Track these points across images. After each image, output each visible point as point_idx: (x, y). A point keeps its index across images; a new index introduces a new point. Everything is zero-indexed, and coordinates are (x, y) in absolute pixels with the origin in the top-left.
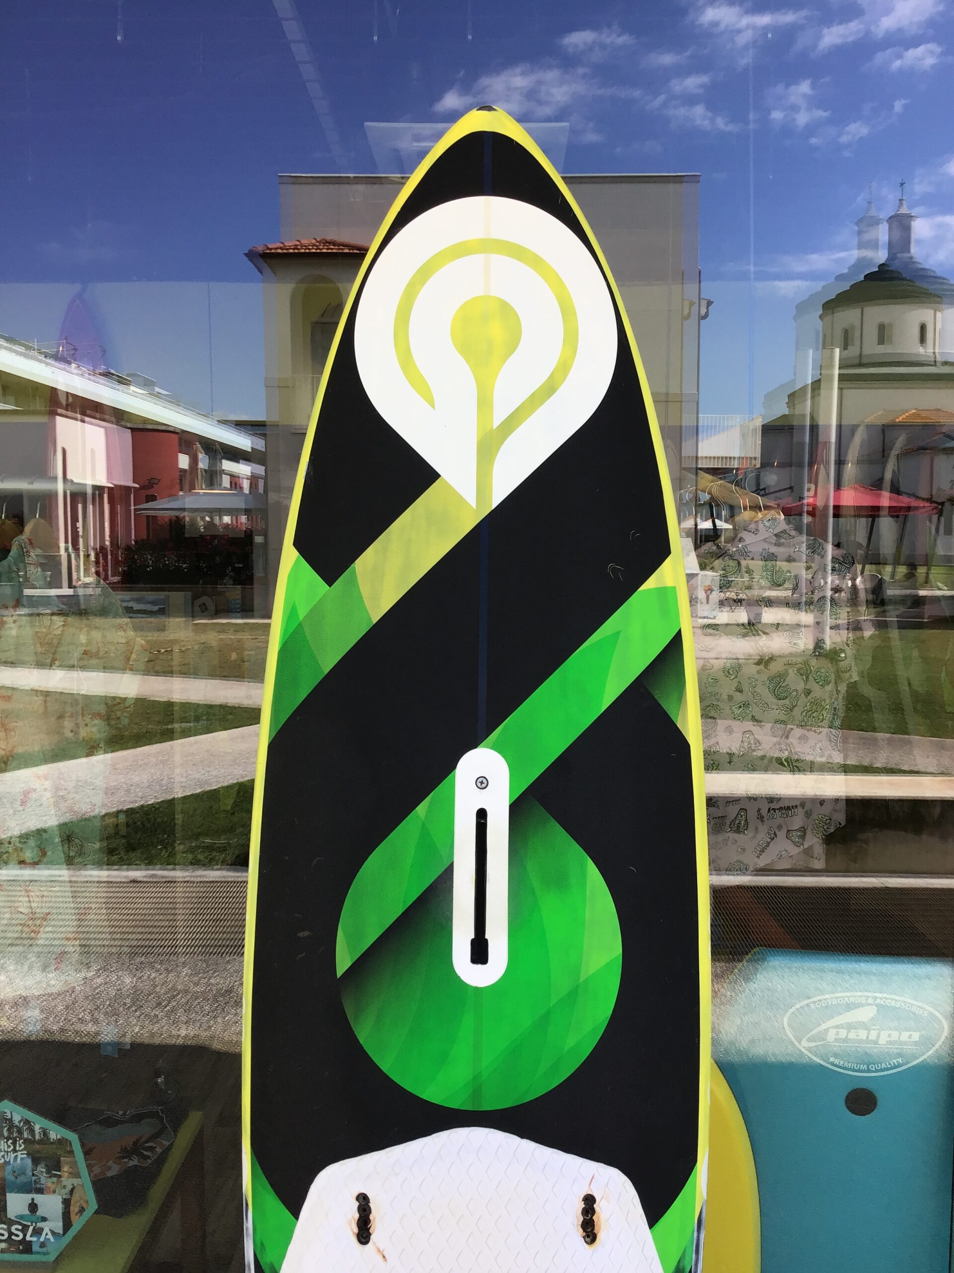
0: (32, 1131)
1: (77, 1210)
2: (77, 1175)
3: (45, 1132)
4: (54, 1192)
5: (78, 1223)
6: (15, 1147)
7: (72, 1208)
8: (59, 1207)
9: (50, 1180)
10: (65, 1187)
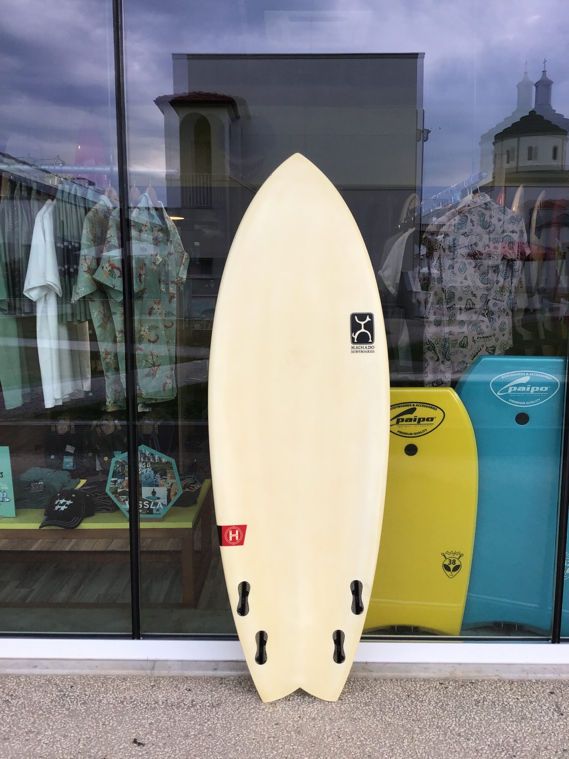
0: (154, 458)
1: (173, 494)
2: (174, 478)
3: (160, 459)
4: (164, 486)
5: (174, 499)
6: (146, 466)
7: (171, 493)
8: (166, 493)
9: (162, 481)
10: (168, 483)
